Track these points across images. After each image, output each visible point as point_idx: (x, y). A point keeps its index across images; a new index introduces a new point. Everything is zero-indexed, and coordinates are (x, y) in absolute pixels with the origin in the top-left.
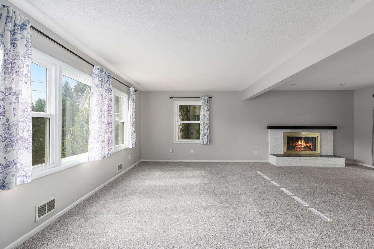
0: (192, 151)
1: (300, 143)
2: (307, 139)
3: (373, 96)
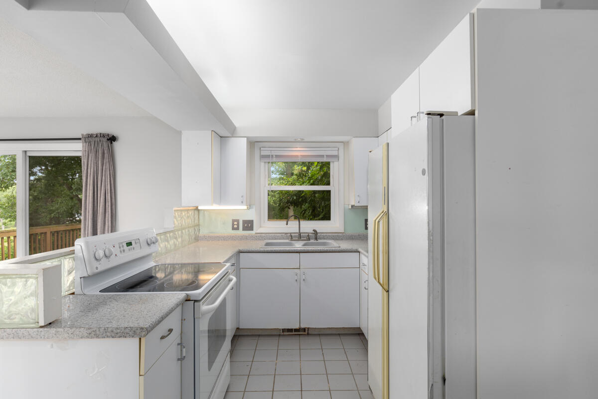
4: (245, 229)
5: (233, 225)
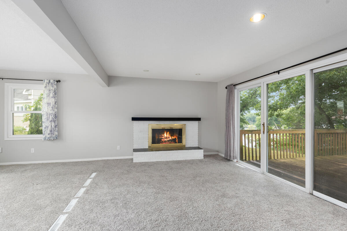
0: (33, 149)
1: (165, 135)
2: (172, 131)
3: (226, 88)
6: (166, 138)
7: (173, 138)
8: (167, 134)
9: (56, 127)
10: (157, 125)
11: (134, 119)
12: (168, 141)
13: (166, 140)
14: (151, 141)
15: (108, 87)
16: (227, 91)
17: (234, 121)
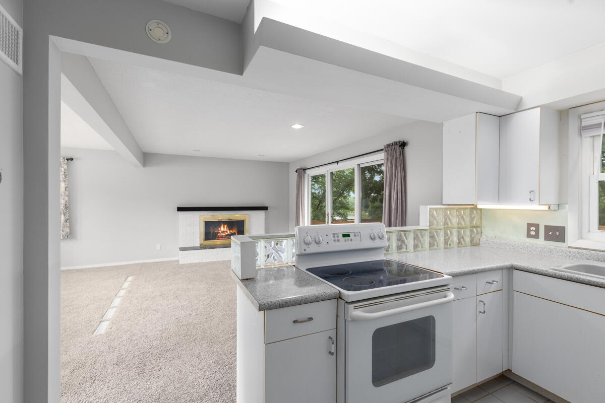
1: (222, 228)
2: (230, 224)
3: (296, 171)
4: (547, 238)
5: (529, 231)
6: (223, 232)
7: (231, 232)
8: (224, 227)
9: (66, 221)
10: (212, 216)
11: (180, 209)
12: (226, 235)
13: (224, 234)
14: (203, 236)
15: (143, 168)
16: (298, 175)
17: (304, 210)
